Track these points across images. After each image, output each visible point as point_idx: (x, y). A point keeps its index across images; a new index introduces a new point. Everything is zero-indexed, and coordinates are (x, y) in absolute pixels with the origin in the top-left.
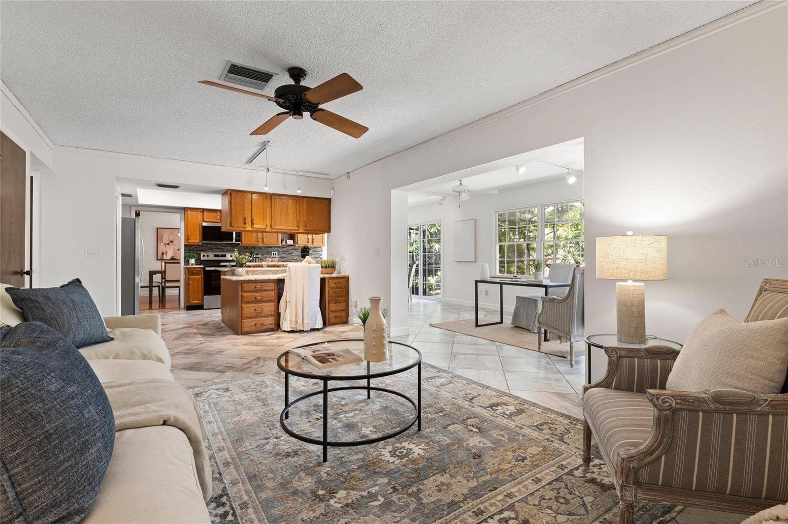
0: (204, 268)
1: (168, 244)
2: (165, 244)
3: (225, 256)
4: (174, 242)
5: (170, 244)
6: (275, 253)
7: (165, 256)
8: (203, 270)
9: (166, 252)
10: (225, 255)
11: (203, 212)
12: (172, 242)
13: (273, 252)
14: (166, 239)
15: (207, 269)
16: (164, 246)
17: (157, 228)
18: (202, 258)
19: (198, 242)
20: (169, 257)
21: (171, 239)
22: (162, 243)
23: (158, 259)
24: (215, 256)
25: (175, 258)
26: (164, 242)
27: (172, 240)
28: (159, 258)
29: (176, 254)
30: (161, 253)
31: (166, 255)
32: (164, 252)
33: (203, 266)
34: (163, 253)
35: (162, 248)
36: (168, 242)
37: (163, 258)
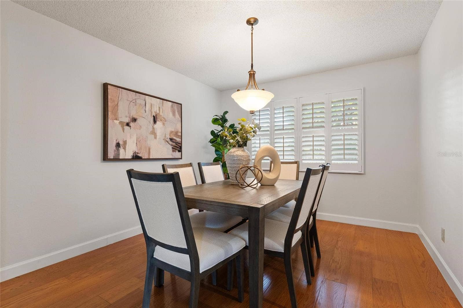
1: (128, 124)
2: (121, 123)
4: (138, 121)
5: (132, 124)
7: (121, 150)
9: (125, 143)
12: (134, 120)
16: (119, 127)
17: (106, 85)
20: (129, 154)
21: (134, 114)
22: (117, 122)
23: (106, 159)
25: (140, 155)
26: (121, 120)
27: (135, 117)
28: (111, 155)
29: (141, 149)
30: (114, 144)
31: (125, 148)
32: (121, 143)
34: (118, 145)
35: (116, 133)
36: (127, 120)
37: (119, 154)
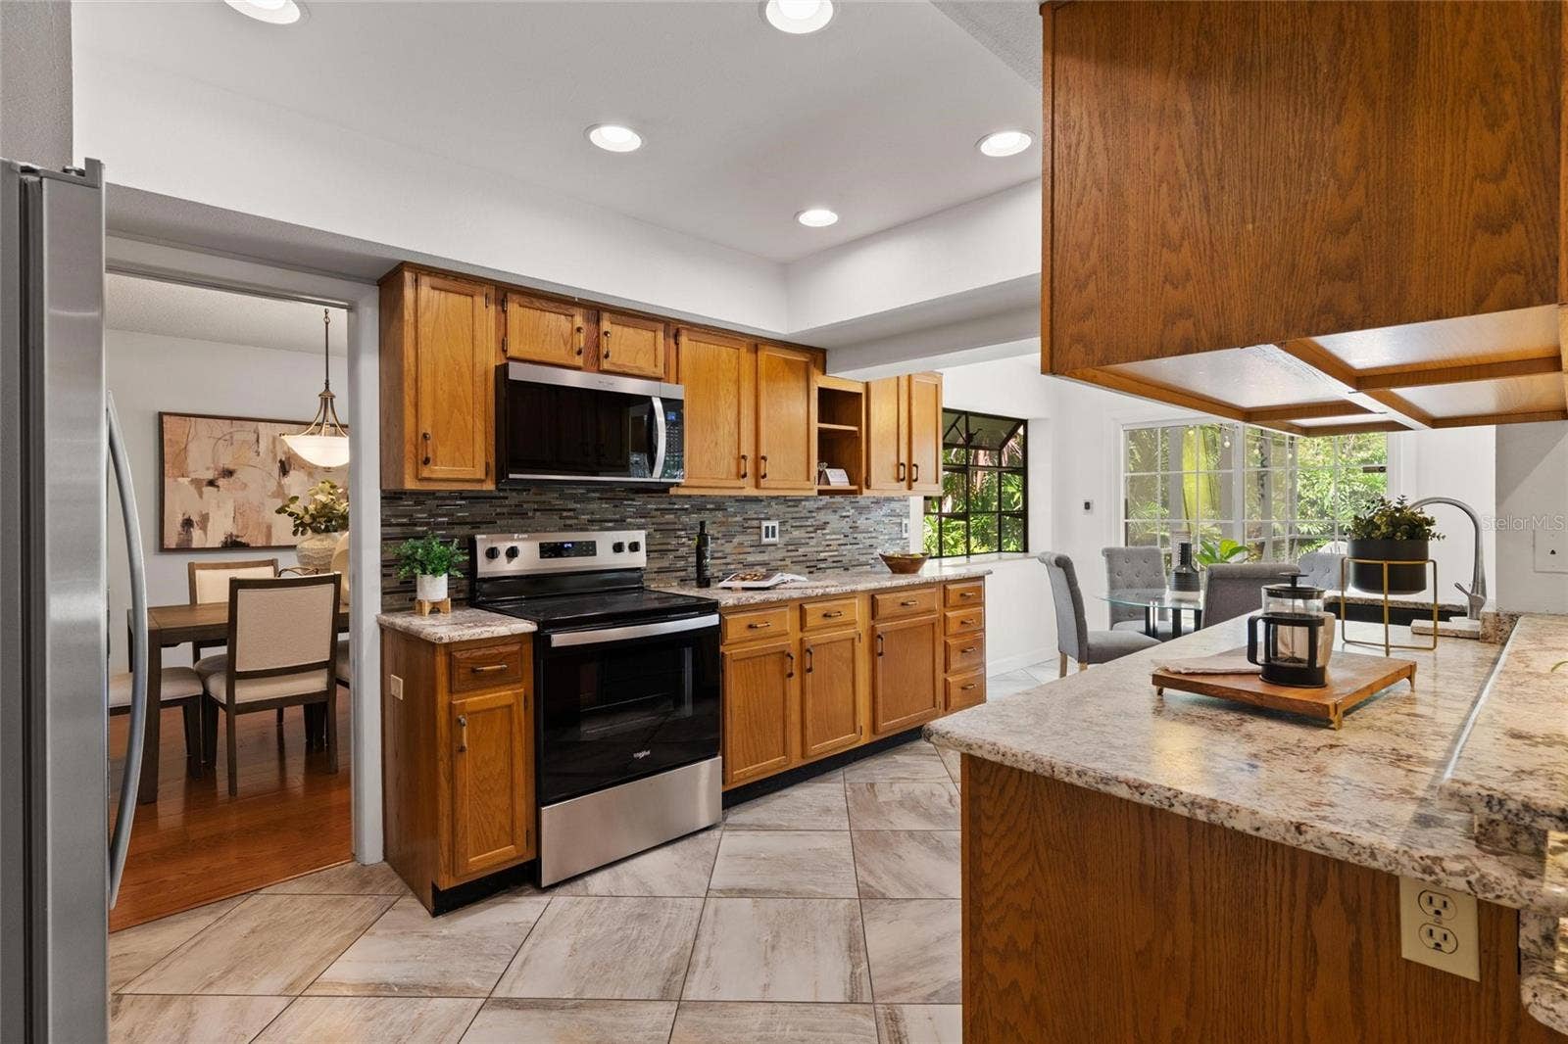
0: (539, 640)
1: (211, 483)
2: (194, 481)
3: (589, 549)
4: (238, 475)
5: (221, 482)
6: (770, 524)
7: (196, 533)
8: (529, 648)
9: (205, 519)
10: (593, 543)
11: (502, 302)
12: (229, 473)
13: (765, 524)
14: (201, 461)
15: (559, 639)
16: (192, 489)
17: (161, 415)
18: (485, 568)
19: (480, 474)
20: (215, 539)
21: (227, 462)
22: (185, 481)
23: (163, 549)
24: (549, 551)
25: (242, 540)
26: (194, 475)
27: (231, 467)
28: (171, 541)
29: (246, 527)
30: (180, 519)
31: (204, 529)
32: (195, 518)
33: (528, 627)
34: (188, 523)
35: (182, 500)
36: (210, 475)
37: (190, 540)
